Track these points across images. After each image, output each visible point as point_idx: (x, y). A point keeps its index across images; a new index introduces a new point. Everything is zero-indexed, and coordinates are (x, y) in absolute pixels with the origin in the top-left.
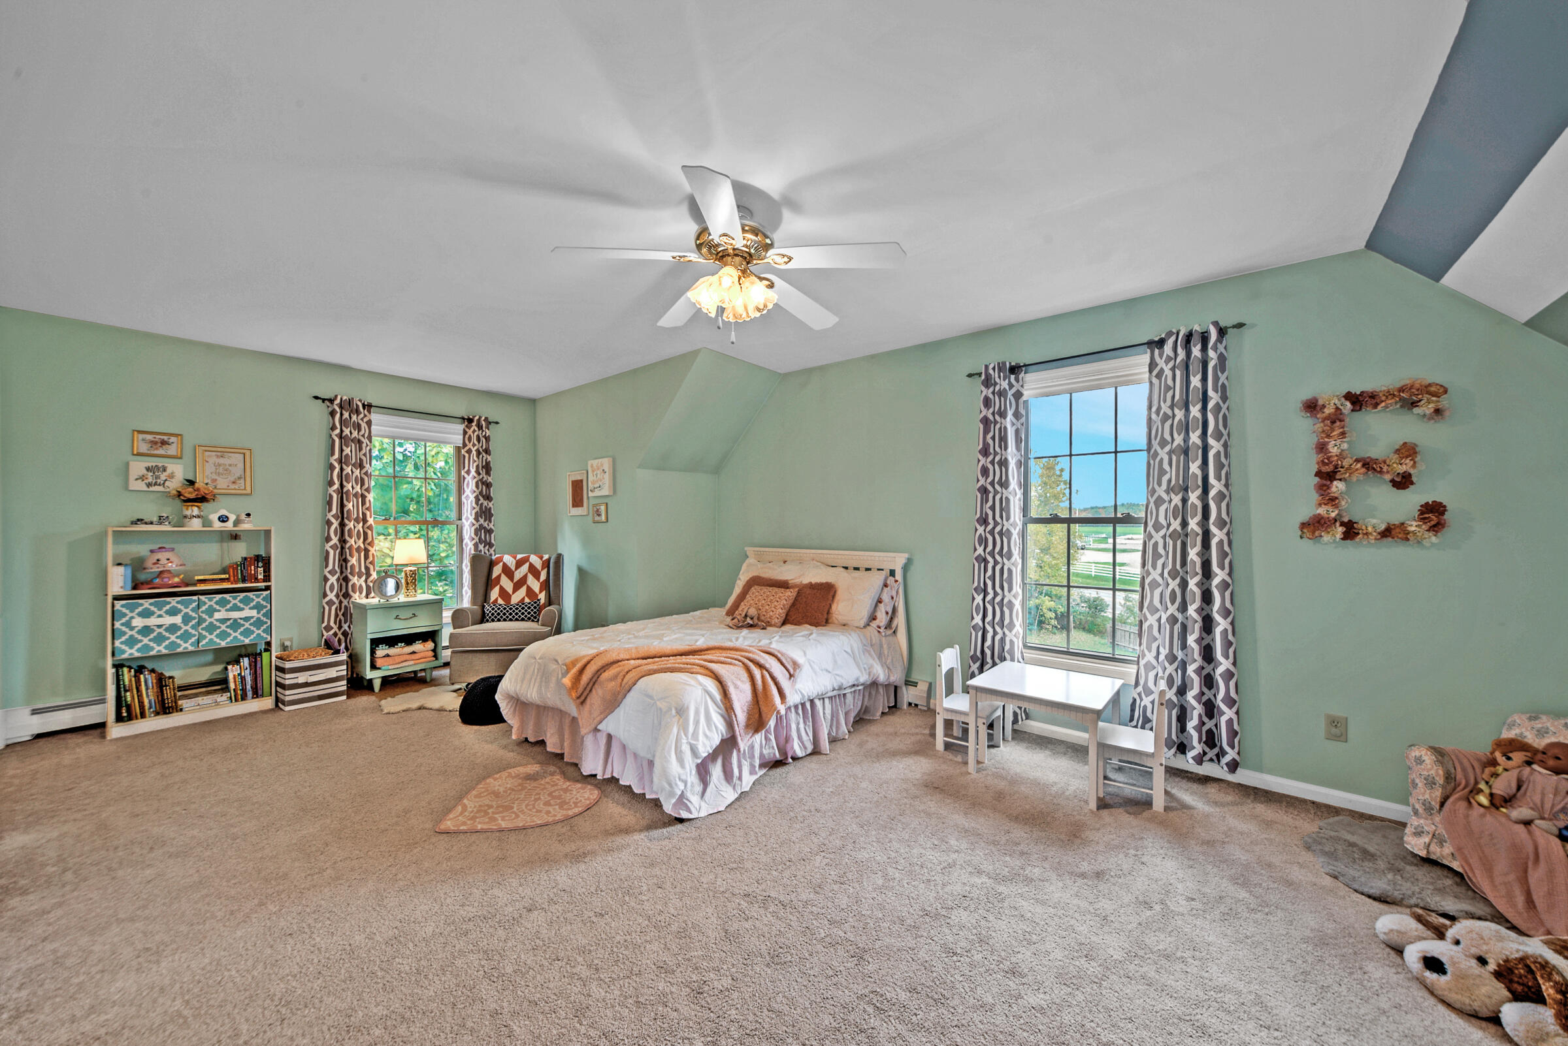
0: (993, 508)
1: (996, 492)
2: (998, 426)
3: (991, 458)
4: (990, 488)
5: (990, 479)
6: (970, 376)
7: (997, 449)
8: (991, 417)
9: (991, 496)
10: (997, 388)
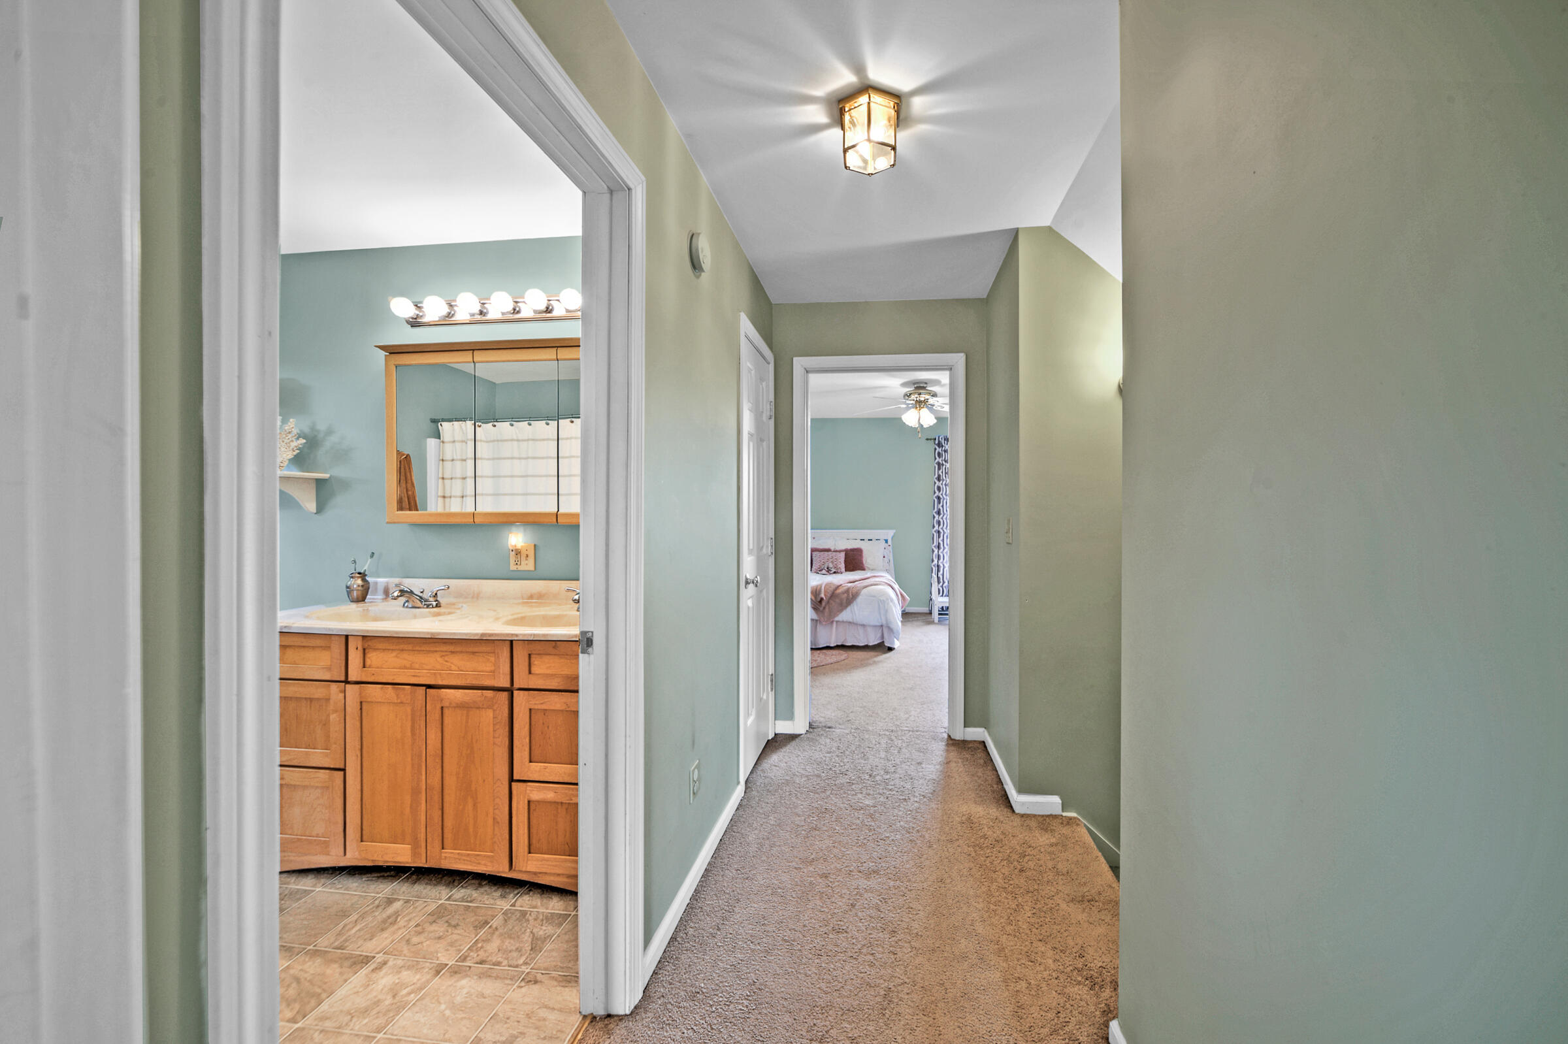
0: (943, 506)
1: (944, 499)
2: (944, 467)
3: (941, 482)
4: (941, 496)
5: (941, 493)
6: (927, 439)
7: (944, 478)
8: (941, 462)
9: (942, 500)
10: (943, 448)
